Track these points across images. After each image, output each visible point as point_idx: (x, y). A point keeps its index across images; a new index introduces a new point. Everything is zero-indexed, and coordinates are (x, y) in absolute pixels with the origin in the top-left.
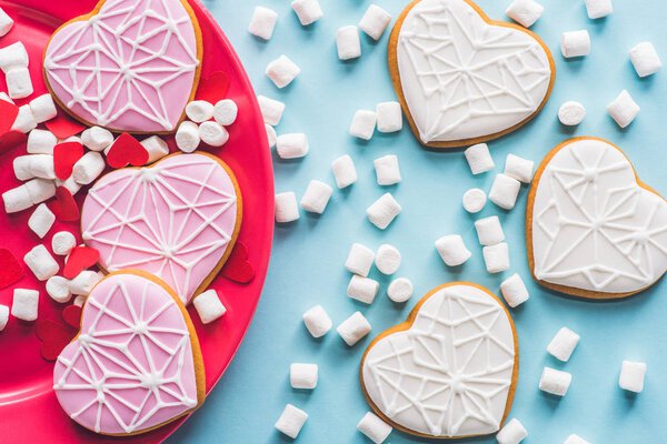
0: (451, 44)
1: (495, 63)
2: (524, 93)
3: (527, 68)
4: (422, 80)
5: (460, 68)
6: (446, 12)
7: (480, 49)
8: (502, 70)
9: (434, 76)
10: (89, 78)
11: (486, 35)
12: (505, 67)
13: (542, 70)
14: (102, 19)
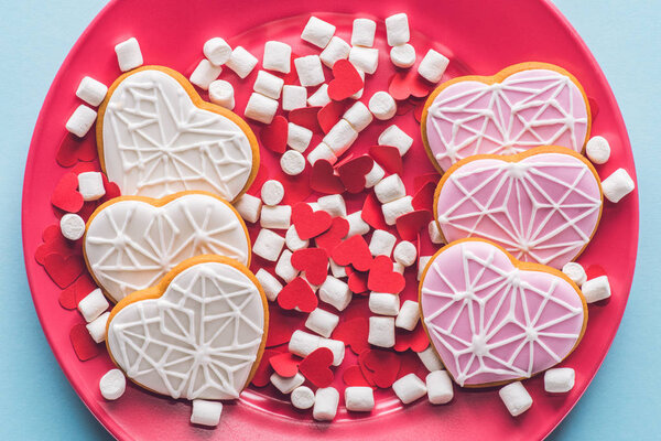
0: (156, 123)
1: (197, 149)
2: (222, 183)
3: (228, 158)
4: (123, 154)
5: (161, 148)
6: (155, 91)
7: (184, 133)
8: (203, 157)
9: (135, 152)
10: (470, 139)
11: (193, 119)
12: (206, 153)
13: (242, 162)
14: (504, 90)
